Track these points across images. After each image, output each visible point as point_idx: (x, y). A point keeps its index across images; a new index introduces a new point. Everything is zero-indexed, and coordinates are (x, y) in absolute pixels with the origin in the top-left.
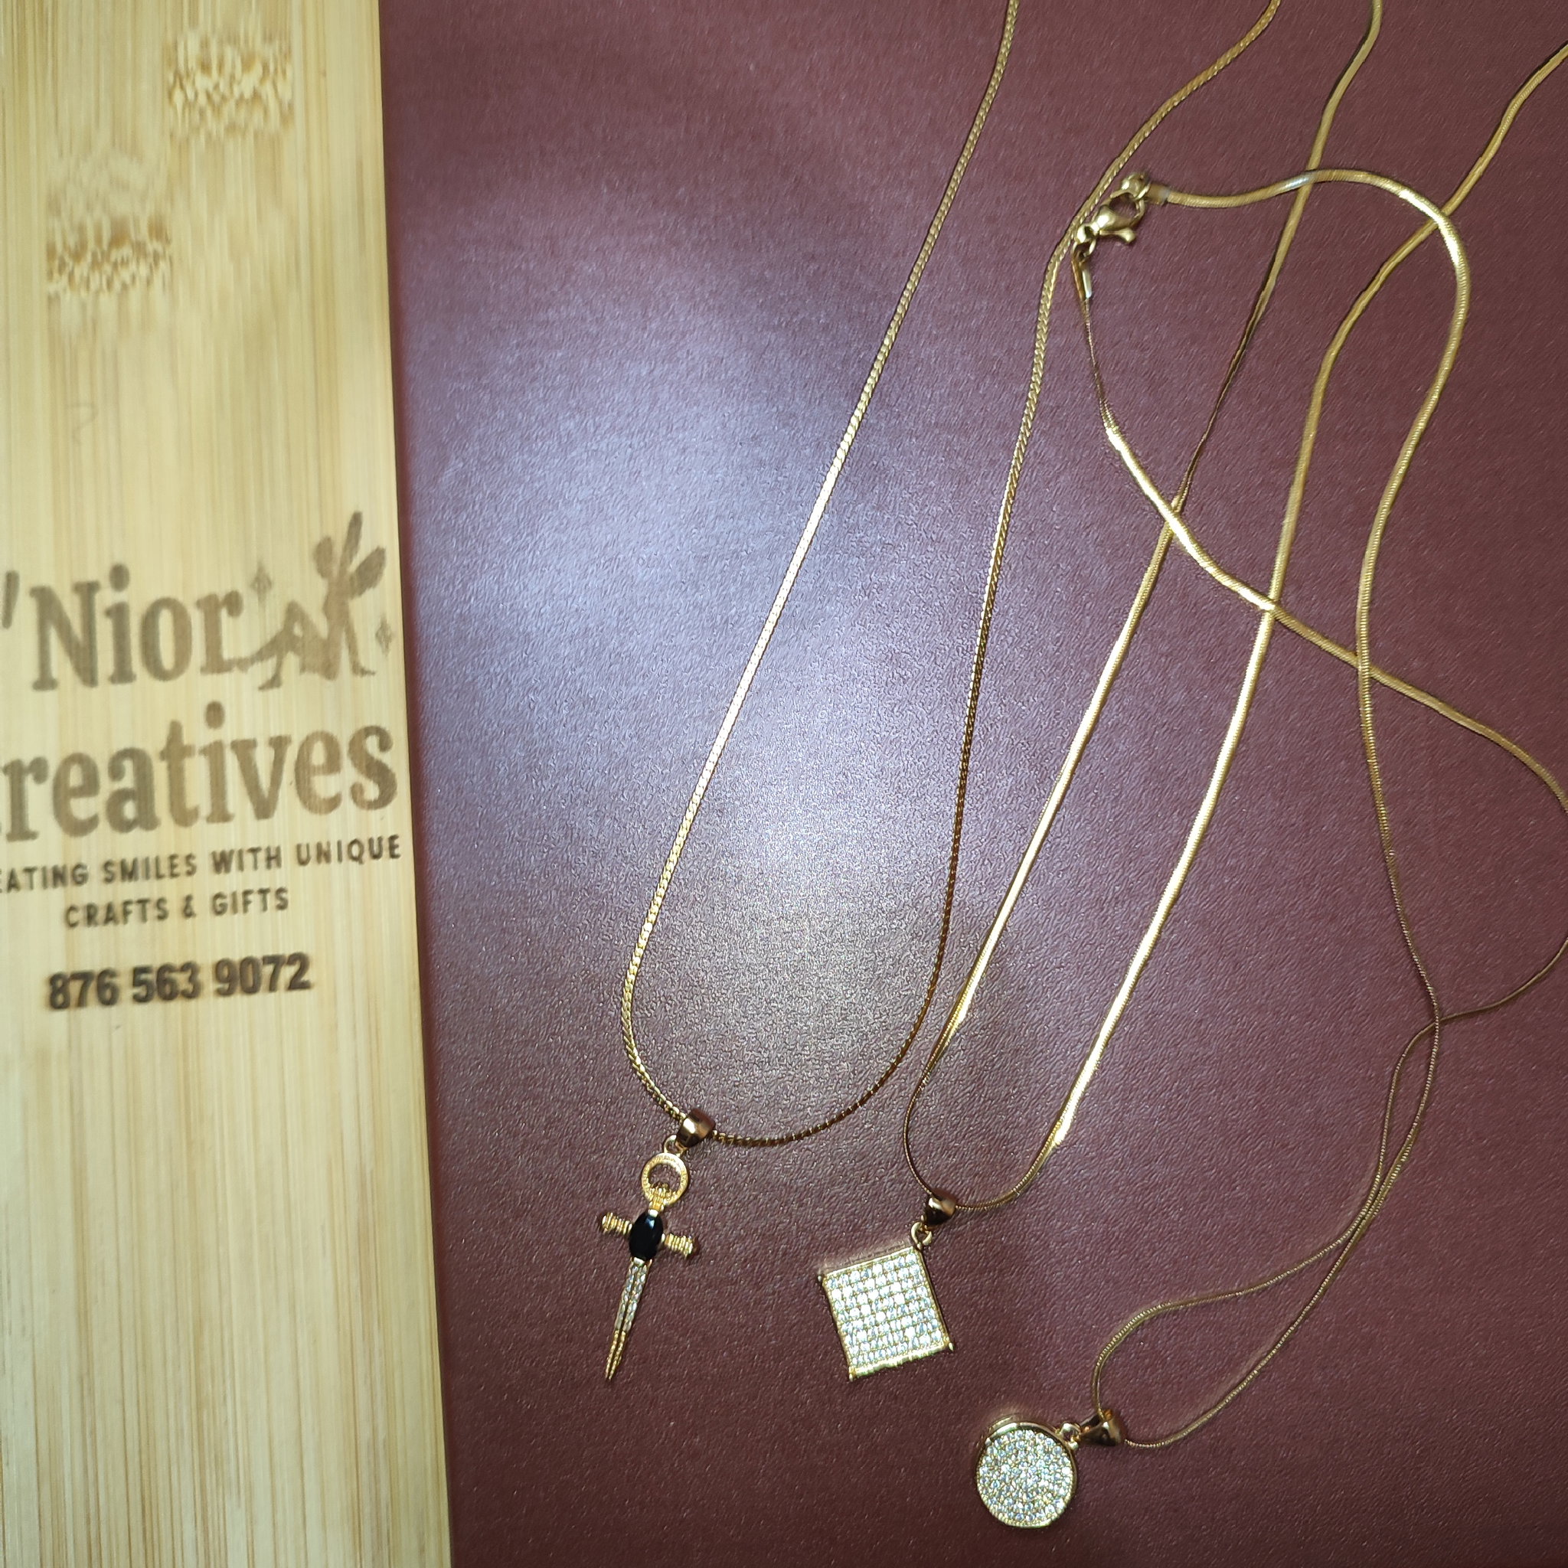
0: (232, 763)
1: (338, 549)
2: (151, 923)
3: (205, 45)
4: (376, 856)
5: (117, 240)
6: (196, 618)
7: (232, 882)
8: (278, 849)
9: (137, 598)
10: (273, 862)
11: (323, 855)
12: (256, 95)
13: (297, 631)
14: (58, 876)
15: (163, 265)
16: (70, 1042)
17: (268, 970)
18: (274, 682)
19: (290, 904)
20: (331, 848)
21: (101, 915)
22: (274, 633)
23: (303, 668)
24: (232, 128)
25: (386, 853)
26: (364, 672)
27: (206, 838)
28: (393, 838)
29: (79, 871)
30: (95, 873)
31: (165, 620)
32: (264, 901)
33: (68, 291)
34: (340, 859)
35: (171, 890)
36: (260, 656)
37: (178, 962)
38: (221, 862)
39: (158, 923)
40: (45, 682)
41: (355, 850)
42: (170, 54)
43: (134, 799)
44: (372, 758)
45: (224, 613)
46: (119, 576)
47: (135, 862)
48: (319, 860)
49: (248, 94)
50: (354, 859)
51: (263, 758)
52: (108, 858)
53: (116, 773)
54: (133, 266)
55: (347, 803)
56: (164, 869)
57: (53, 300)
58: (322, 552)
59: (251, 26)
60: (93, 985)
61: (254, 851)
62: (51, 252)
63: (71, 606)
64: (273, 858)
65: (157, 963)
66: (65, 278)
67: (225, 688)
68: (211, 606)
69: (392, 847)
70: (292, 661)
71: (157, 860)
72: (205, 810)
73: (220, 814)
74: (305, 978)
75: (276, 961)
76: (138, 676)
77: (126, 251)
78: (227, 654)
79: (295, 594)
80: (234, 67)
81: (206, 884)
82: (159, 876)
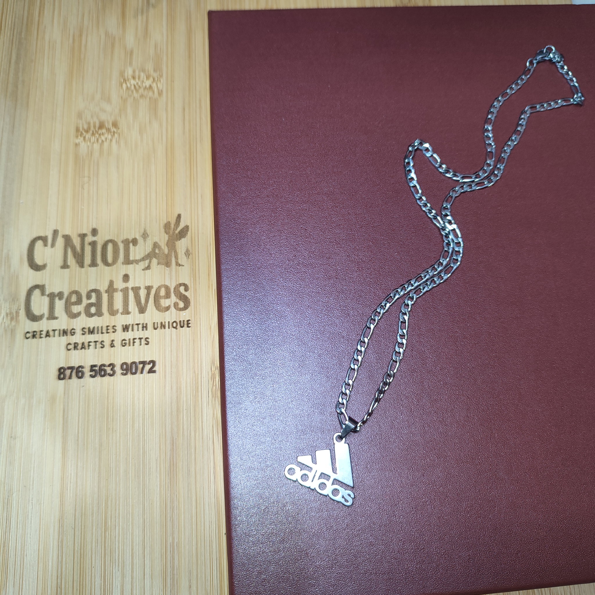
0: (131, 294)
1: (172, 226)
2: (99, 349)
3: (134, 72)
4: (182, 327)
5: (101, 126)
6: (121, 246)
7: (129, 335)
8: (146, 324)
9: (100, 239)
10: (145, 328)
11: (163, 326)
12: (150, 87)
13: (157, 251)
14: (65, 332)
15: (116, 135)
16: (65, 391)
17: (141, 366)
18: (148, 268)
19: (150, 343)
20: (166, 324)
21: (80, 346)
22: (149, 252)
23: (158, 264)
24: (142, 96)
25: (186, 326)
26: (180, 265)
27: (121, 320)
28: (188, 321)
29: (73, 331)
30: (78, 332)
31: (110, 247)
32: (141, 342)
33: (83, 142)
34: (169, 328)
35: (107, 338)
36: (143, 259)
37: (107, 363)
38: (126, 328)
39: (101, 349)
40: (65, 266)
41: (175, 325)
42: (122, 74)
43: (95, 306)
44: (182, 293)
45: (131, 245)
46: (94, 232)
47: (94, 328)
48: (161, 328)
49: (148, 86)
50: (174, 328)
51: (143, 293)
52: (84, 326)
53: (89, 297)
54: (106, 135)
55: (172, 308)
56: (104, 330)
57: (77, 145)
58: (167, 226)
59: (150, 67)
60: (74, 371)
61: (138, 324)
62: (77, 130)
63: (77, 242)
64: (145, 327)
65: (99, 364)
66: (82, 138)
67: (130, 269)
68: (127, 243)
69: (188, 324)
70: (155, 261)
71: (102, 327)
72: (121, 311)
73: (126, 312)
74: (154, 369)
75: (144, 363)
76: (100, 265)
77: (104, 131)
78: (131, 258)
79: (156, 239)
80: (144, 78)
81: (120, 335)
82: (102, 333)
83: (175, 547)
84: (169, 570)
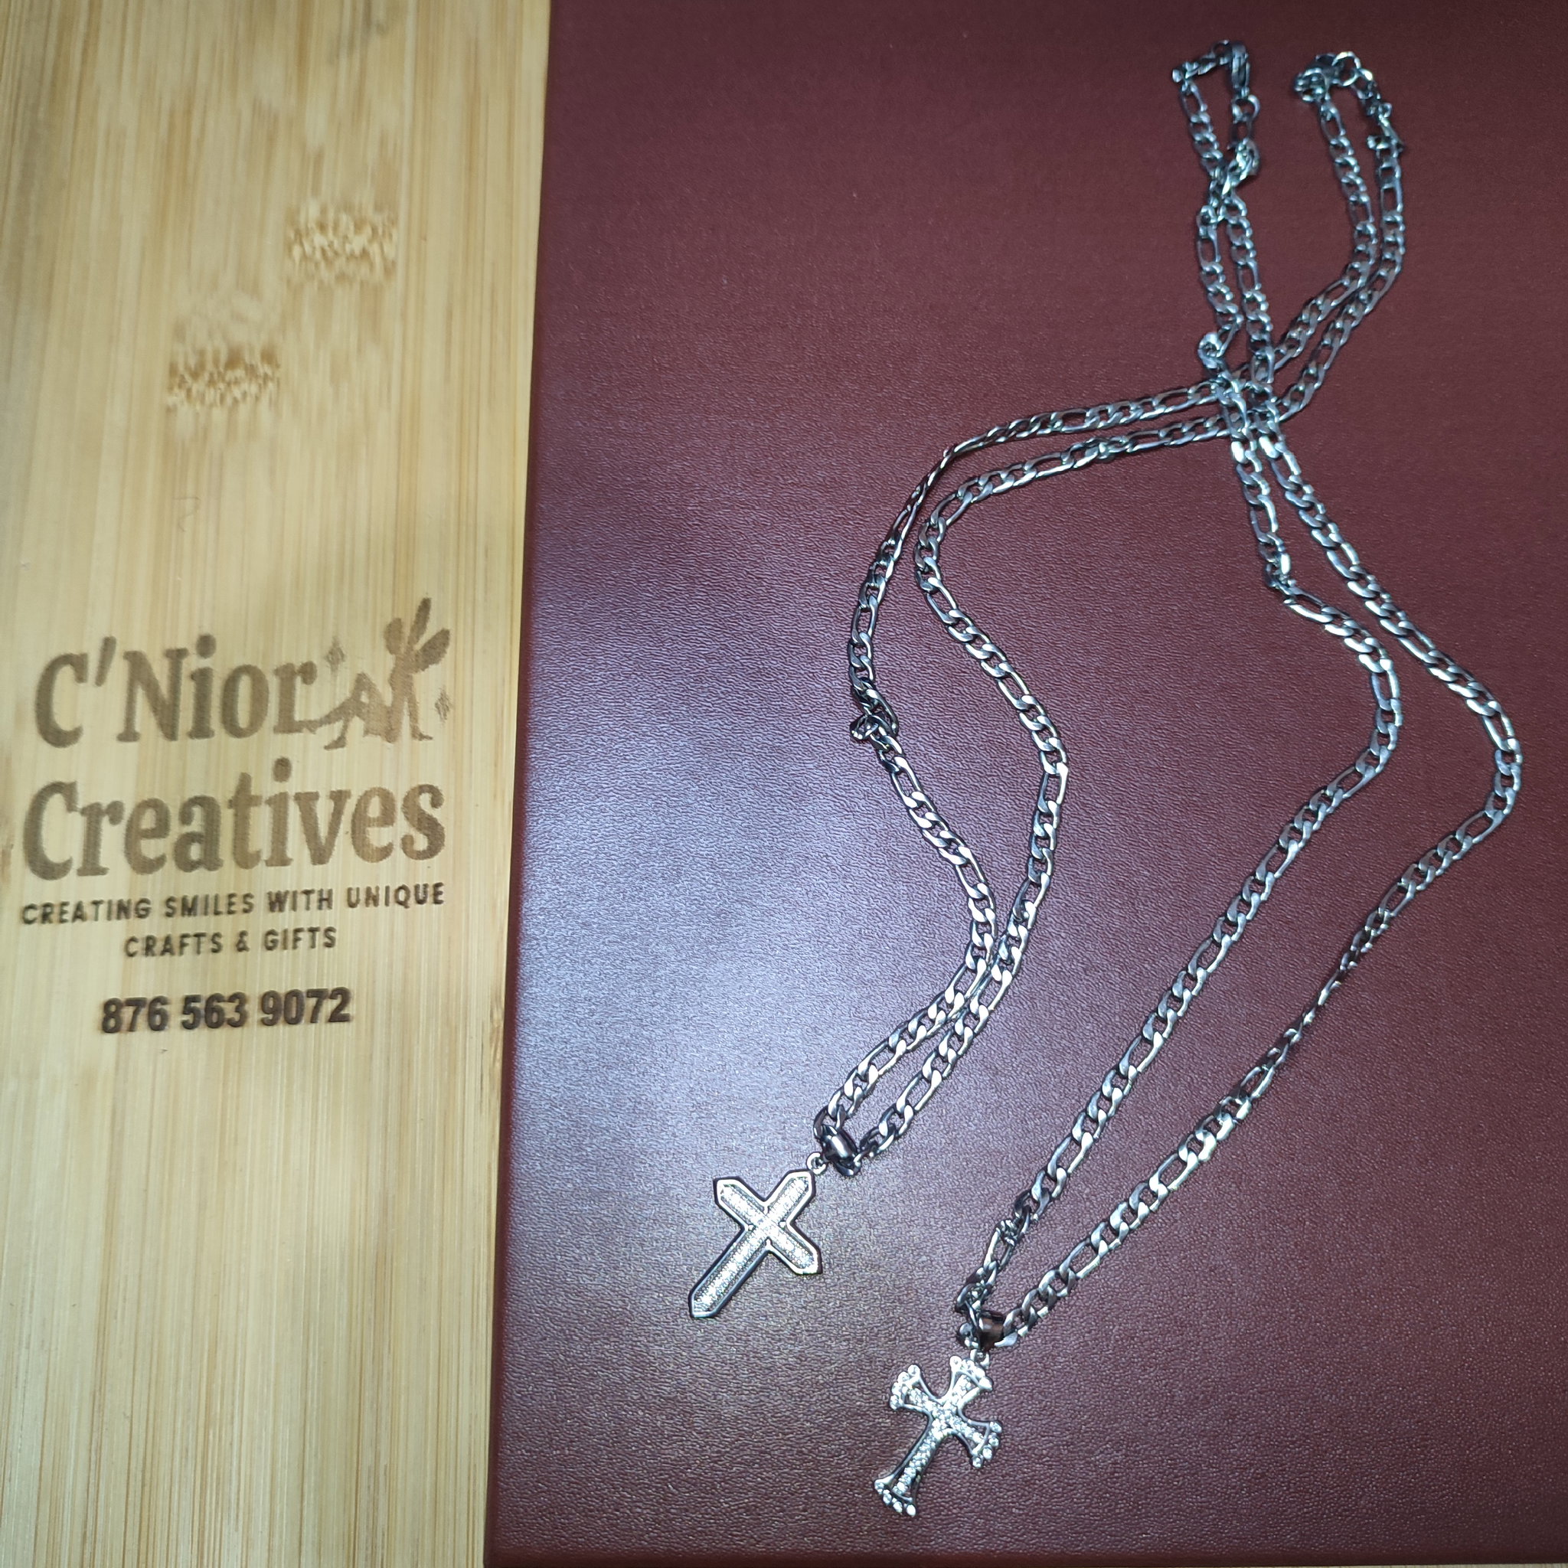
0: (294, 812)
1: (407, 631)
2: (206, 955)
3: (324, 211)
4: (420, 902)
5: (233, 361)
6: (273, 684)
7: (285, 921)
8: (330, 892)
9: (220, 665)
10: (325, 903)
11: (372, 898)
12: (365, 253)
13: (364, 698)
14: (123, 909)
15: (271, 385)
16: (117, 1063)
17: (312, 1002)
18: (339, 743)
19: (337, 943)
20: (380, 892)
21: (159, 946)
22: (343, 699)
23: (367, 732)
24: (342, 277)
25: (430, 899)
26: (422, 737)
27: (267, 880)
28: (437, 885)
29: (143, 905)
30: (157, 907)
31: (244, 685)
32: (313, 939)
33: (186, 403)
34: (387, 903)
35: (227, 926)
36: (328, 719)
37: (227, 993)
38: (277, 902)
39: (211, 955)
40: (128, 735)
41: (402, 895)
42: (292, 217)
43: (200, 842)
44: (424, 813)
45: (298, 680)
46: (206, 645)
47: (195, 899)
48: (367, 904)
49: (357, 252)
50: (400, 903)
51: (323, 810)
52: (172, 895)
53: (186, 818)
54: (245, 386)
55: (398, 853)
56: (223, 908)
57: (170, 411)
58: (393, 632)
59: (365, 198)
60: (144, 1011)
61: (307, 893)
62: (173, 370)
63: (160, 670)
64: (325, 900)
65: (206, 993)
66: (183, 394)
67: (293, 746)
68: (286, 674)
69: (437, 894)
70: (357, 724)
71: (216, 898)
72: (266, 855)
73: (280, 859)
74: (345, 1012)
75: (319, 995)
76: (216, 733)
77: (240, 373)
78: (298, 717)
79: (364, 667)
80: (348, 228)
81: (261, 921)
82: (217, 913)
83: (382, 1479)
84: (363, 1535)
